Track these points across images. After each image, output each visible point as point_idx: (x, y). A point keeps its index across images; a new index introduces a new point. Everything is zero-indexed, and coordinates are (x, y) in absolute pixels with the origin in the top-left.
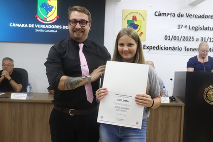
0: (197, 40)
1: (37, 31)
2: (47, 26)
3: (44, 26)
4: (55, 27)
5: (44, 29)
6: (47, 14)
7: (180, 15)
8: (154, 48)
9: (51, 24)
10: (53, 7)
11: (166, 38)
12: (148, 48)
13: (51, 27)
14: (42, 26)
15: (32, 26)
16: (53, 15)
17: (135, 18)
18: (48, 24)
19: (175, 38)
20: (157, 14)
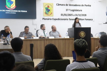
1: (6, 13)
2: (11, 11)
3: (10, 10)
4: (15, 11)
5: (10, 12)
6: (11, 5)
7: (67, 5)
8: (57, 19)
9: (13, 10)
10: (13, 2)
11: (62, 15)
12: (54, 19)
13: (13, 11)
14: (8, 11)
15: (4, 11)
16: (13, 6)
17: (48, 7)
18: (11, 10)
19: (65, 15)
20: (57, 5)
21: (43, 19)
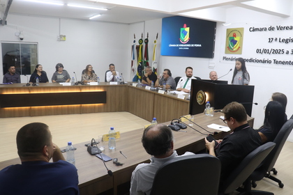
0: (288, 53)
1: (180, 48)
3: (183, 45)
6: (184, 37)
7: (271, 29)
10: (187, 32)
11: (258, 51)
13: (186, 45)
15: (178, 45)
16: (187, 38)
17: (235, 35)
19: (266, 51)
20: (251, 30)
21: (224, 58)
